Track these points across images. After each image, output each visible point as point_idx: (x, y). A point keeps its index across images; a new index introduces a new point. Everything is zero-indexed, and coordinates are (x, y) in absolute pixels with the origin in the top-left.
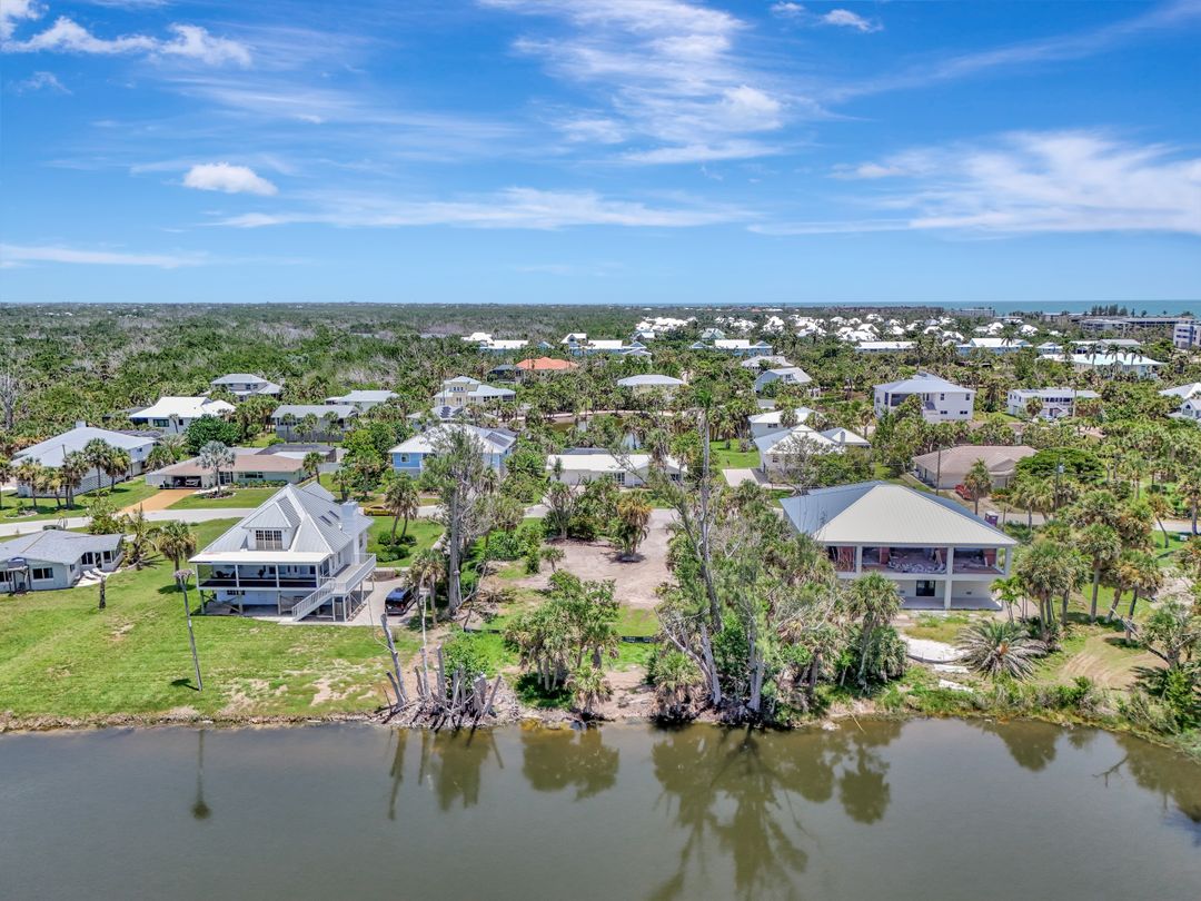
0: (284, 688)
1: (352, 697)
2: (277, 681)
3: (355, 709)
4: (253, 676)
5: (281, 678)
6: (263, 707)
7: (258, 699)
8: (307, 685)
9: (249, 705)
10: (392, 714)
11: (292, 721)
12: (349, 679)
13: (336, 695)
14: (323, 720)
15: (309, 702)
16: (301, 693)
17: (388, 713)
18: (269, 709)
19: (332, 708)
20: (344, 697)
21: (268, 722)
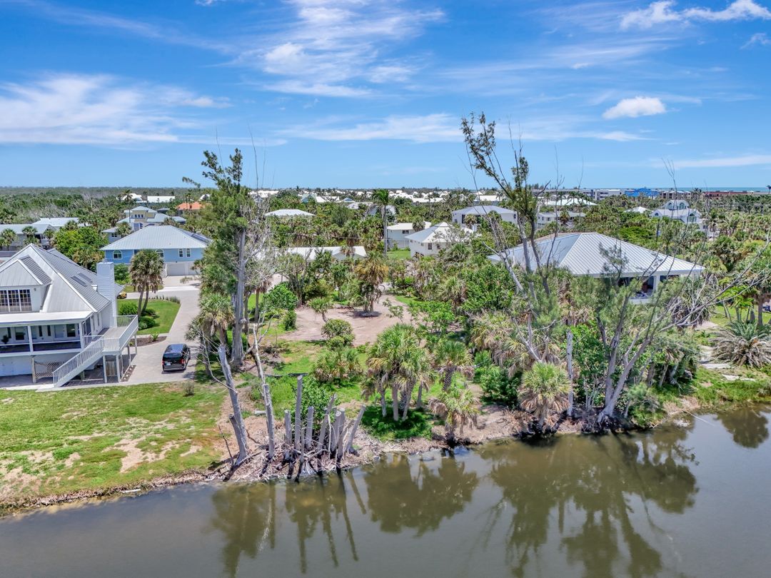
0: (75, 456)
1: (173, 456)
2: (62, 450)
3: (182, 468)
4: (26, 448)
5: (65, 446)
6: (53, 482)
7: (42, 474)
8: (107, 449)
9: (32, 483)
10: (233, 469)
11: (100, 496)
12: (158, 436)
13: (150, 456)
14: (143, 487)
15: (117, 469)
16: (102, 460)
17: (227, 467)
18: (63, 484)
19: (151, 472)
20: (162, 456)
21: (66, 500)
